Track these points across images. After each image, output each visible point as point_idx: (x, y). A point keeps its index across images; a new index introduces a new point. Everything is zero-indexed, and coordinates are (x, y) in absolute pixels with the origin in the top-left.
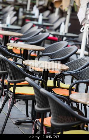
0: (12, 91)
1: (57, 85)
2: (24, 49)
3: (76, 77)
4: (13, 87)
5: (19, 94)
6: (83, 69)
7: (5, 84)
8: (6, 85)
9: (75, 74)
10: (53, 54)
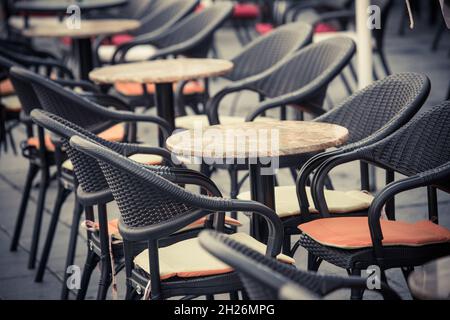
0: (147, 269)
1: (312, 206)
2: (158, 81)
3: (382, 161)
4: (147, 251)
5: (175, 278)
6: (404, 127)
7: (114, 239)
8: (116, 242)
9: (374, 150)
10: (266, 80)
